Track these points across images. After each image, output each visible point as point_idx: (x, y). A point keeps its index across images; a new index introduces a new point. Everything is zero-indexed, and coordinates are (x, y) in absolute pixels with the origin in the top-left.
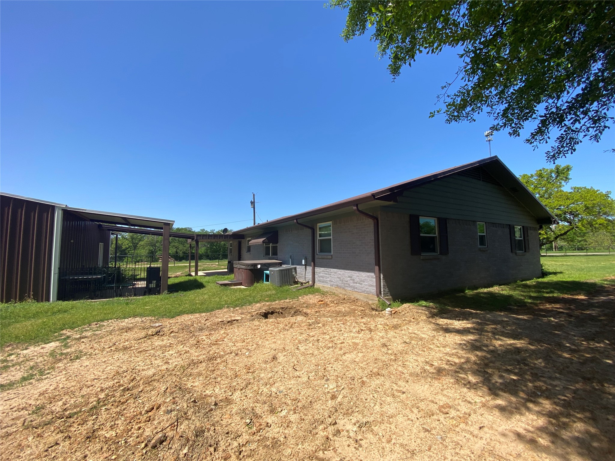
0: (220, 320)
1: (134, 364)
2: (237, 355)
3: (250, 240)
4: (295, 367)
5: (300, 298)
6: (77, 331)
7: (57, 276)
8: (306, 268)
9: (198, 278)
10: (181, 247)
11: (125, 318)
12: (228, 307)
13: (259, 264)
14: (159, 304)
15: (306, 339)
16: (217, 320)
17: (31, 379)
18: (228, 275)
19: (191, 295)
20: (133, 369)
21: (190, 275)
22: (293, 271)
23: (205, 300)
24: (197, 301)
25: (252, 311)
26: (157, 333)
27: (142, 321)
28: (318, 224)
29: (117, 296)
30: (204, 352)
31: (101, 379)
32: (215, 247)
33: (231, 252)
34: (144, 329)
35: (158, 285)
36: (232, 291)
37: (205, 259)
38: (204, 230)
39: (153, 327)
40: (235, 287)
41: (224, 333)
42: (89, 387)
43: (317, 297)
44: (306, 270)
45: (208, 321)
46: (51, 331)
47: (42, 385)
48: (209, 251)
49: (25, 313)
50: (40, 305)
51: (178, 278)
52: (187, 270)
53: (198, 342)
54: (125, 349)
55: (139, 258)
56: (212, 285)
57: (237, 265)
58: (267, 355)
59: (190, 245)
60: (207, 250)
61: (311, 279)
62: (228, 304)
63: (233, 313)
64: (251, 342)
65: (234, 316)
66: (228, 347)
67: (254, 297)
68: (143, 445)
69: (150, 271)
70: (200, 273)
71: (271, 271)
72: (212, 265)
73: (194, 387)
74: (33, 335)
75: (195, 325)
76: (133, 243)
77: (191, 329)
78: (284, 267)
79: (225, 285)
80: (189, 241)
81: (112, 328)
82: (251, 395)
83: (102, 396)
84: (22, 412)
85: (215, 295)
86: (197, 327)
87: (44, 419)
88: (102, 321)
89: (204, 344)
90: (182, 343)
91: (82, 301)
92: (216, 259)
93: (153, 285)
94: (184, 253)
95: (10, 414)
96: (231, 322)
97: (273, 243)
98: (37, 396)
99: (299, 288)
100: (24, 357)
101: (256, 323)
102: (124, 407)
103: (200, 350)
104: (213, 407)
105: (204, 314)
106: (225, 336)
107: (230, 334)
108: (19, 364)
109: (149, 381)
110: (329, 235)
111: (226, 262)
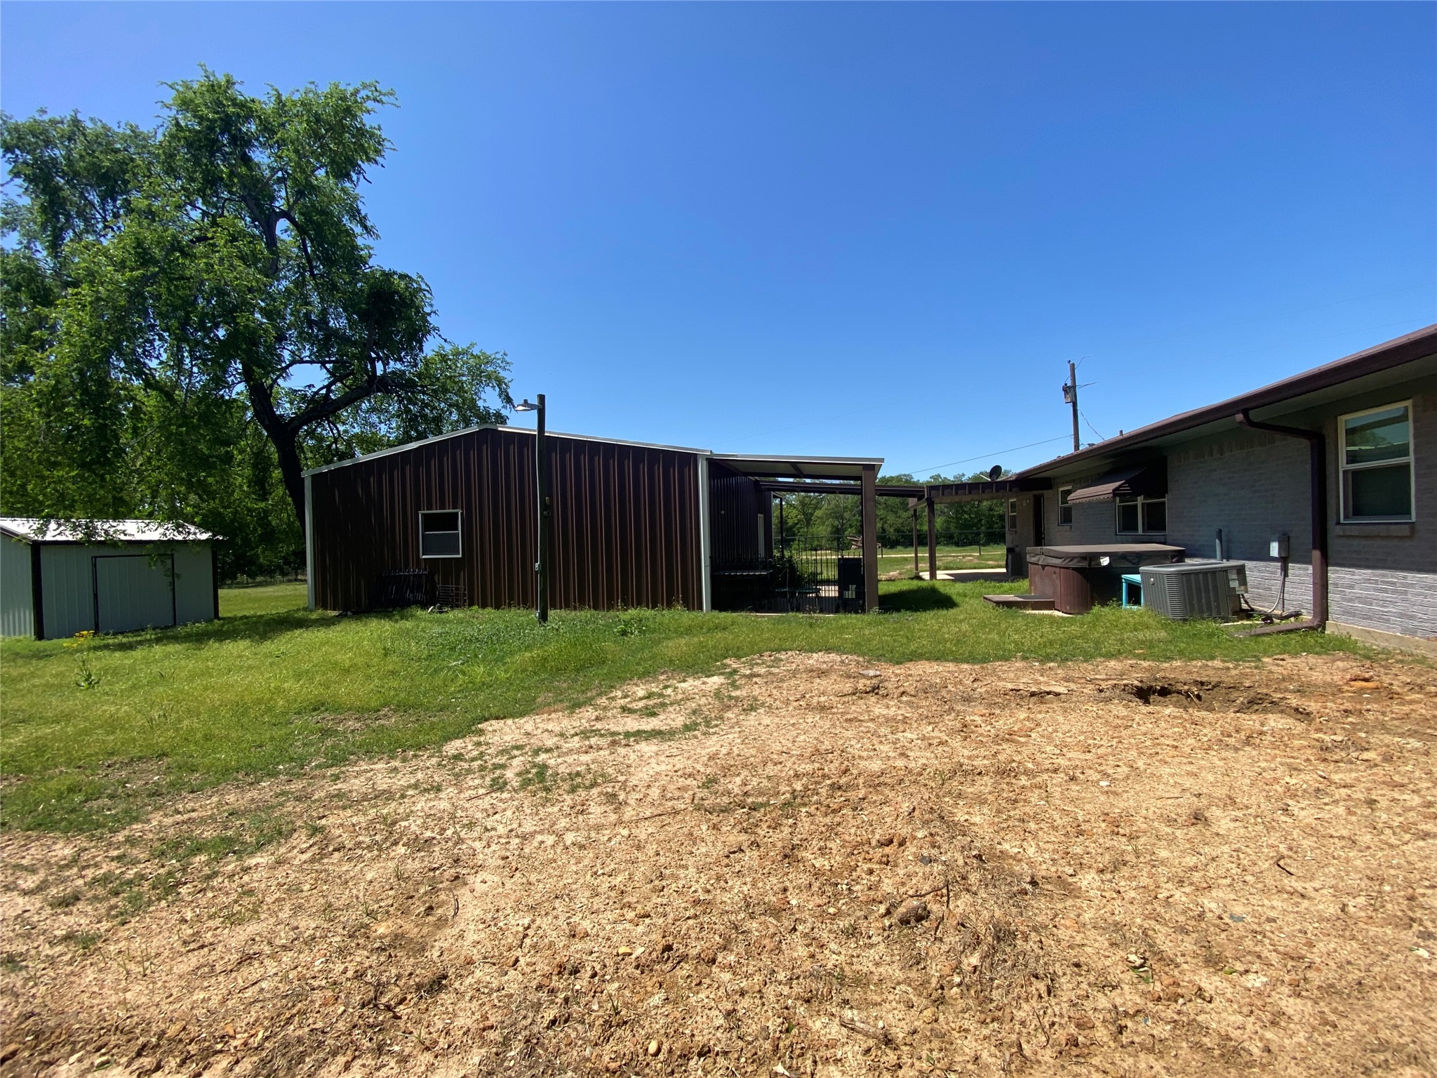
0: (1010, 686)
1: (842, 742)
2: (1072, 779)
3: (1069, 492)
4: (1281, 863)
5: (1266, 660)
6: (744, 663)
7: (708, 568)
8: (1285, 571)
9: (938, 585)
10: (891, 518)
11: (812, 651)
12: (1024, 658)
13: (1105, 554)
14: (867, 632)
15: (1318, 790)
16: (1001, 684)
17: (695, 730)
18: (1012, 581)
19: (930, 620)
20: (843, 751)
21: (920, 578)
22: (1233, 576)
23: (965, 636)
24: (947, 636)
25: (1098, 677)
26: (875, 690)
27: (842, 662)
28: (1343, 419)
29: (792, 610)
30: (983, 752)
31: (793, 755)
32: (967, 516)
33: (1013, 525)
34: (849, 677)
35: (860, 594)
36: (1029, 620)
37: (947, 545)
38: (939, 476)
39: (864, 676)
40: (1037, 612)
41: (1028, 719)
42: (776, 764)
43: (1340, 664)
44: (1286, 575)
45: (979, 683)
46: (711, 657)
47: (710, 743)
48: (952, 526)
49: (676, 626)
50: (693, 614)
51: (896, 583)
52: (911, 566)
53: (966, 726)
54: (822, 708)
55: (816, 543)
56: (975, 603)
57: (1034, 556)
58: (1169, 802)
59: (915, 511)
60: (948, 522)
61: (1310, 606)
62: (1023, 651)
63: (1042, 675)
64: (1111, 758)
65: (1047, 683)
66: (1044, 756)
67: (1097, 643)
68: (882, 909)
69: (843, 565)
70: (941, 575)
71: (1146, 575)
72: (964, 557)
73: (973, 824)
74: (690, 660)
75: (950, 687)
76: (804, 514)
77: (944, 693)
78: (1192, 564)
79: (1009, 604)
80: (912, 501)
81: (794, 666)
82: (1133, 894)
83: (798, 786)
84: (689, 780)
85: (985, 626)
86: (956, 694)
87: (718, 800)
88: (778, 651)
89: (981, 735)
90: (928, 719)
91: (743, 614)
92: (971, 544)
93: (850, 594)
94: (897, 530)
95: (675, 778)
96: (1040, 696)
97: (1147, 496)
98: (705, 759)
99: (1259, 631)
100: (684, 693)
101: (1118, 709)
102: (837, 819)
103: (974, 745)
104: (1029, 887)
105: (965, 666)
106: (1032, 726)
107: (1044, 725)
108: (678, 703)
109: (876, 782)
110: (1403, 451)
111: (1000, 551)
